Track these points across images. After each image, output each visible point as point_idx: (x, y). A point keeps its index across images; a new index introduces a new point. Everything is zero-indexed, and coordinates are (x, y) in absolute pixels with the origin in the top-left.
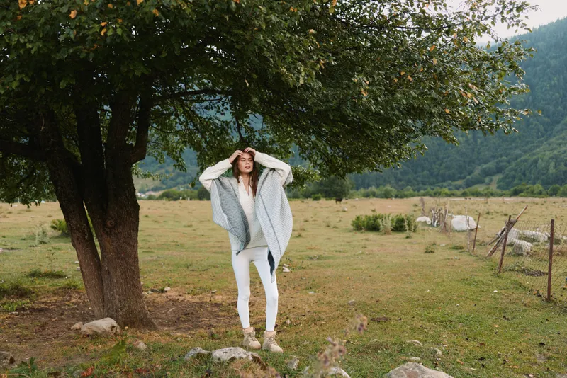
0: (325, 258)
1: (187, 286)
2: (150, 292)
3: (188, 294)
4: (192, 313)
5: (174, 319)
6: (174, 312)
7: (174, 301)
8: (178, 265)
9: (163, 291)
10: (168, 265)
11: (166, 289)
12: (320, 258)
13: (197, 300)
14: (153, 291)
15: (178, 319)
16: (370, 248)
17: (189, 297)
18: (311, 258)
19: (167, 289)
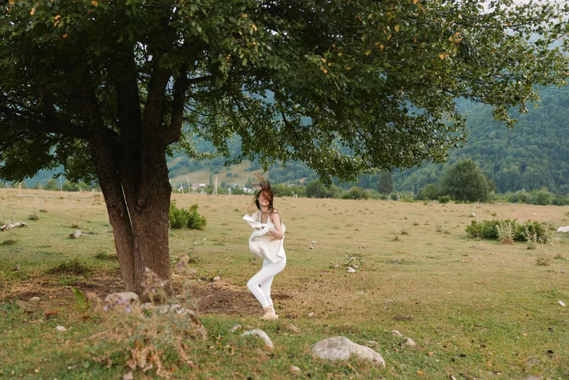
0: (408, 263)
1: (239, 277)
2: (199, 280)
3: (235, 284)
4: (227, 301)
5: (207, 305)
6: (211, 298)
7: (215, 289)
8: (241, 258)
9: (212, 280)
10: (232, 257)
11: (215, 279)
12: (403, 262)
13: (240, 291)
14: (203, 279)
15: (211, 305)
16: (470, 256)
17: (232, 288)
18: (393, 262)
19: (217, 278)
